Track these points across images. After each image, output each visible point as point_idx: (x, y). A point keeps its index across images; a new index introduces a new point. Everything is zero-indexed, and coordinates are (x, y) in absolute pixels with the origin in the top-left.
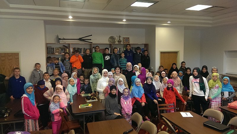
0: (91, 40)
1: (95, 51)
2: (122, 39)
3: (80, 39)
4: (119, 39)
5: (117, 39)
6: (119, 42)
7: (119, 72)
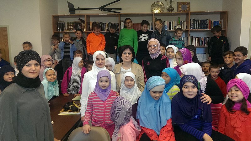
0: (121, 9)
1: (125, 27)
2: (174, 5)
4: (169, 6)
6: (168, 10)
7: (130, 60)
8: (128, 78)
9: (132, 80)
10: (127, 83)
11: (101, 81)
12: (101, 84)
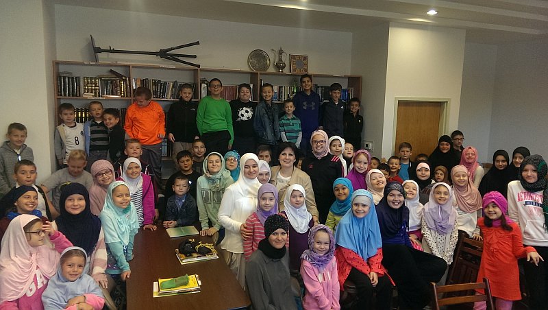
3: (163, 54)
5: (272, 58)
6: (277, 66)
7: (292, 163)
8: (295, 193)
9: (301, 196)
10: (294, 200)
11: (264, 199)
12: (263, 203)
